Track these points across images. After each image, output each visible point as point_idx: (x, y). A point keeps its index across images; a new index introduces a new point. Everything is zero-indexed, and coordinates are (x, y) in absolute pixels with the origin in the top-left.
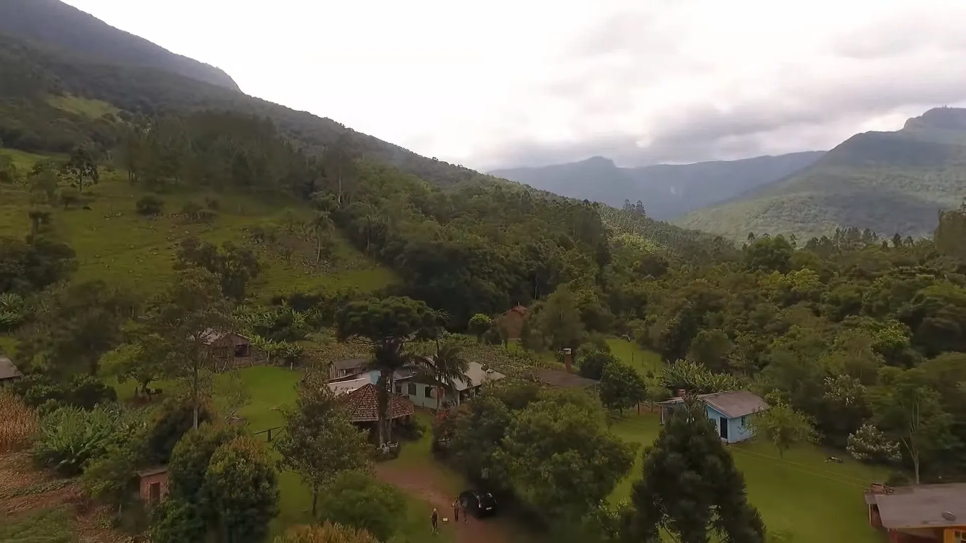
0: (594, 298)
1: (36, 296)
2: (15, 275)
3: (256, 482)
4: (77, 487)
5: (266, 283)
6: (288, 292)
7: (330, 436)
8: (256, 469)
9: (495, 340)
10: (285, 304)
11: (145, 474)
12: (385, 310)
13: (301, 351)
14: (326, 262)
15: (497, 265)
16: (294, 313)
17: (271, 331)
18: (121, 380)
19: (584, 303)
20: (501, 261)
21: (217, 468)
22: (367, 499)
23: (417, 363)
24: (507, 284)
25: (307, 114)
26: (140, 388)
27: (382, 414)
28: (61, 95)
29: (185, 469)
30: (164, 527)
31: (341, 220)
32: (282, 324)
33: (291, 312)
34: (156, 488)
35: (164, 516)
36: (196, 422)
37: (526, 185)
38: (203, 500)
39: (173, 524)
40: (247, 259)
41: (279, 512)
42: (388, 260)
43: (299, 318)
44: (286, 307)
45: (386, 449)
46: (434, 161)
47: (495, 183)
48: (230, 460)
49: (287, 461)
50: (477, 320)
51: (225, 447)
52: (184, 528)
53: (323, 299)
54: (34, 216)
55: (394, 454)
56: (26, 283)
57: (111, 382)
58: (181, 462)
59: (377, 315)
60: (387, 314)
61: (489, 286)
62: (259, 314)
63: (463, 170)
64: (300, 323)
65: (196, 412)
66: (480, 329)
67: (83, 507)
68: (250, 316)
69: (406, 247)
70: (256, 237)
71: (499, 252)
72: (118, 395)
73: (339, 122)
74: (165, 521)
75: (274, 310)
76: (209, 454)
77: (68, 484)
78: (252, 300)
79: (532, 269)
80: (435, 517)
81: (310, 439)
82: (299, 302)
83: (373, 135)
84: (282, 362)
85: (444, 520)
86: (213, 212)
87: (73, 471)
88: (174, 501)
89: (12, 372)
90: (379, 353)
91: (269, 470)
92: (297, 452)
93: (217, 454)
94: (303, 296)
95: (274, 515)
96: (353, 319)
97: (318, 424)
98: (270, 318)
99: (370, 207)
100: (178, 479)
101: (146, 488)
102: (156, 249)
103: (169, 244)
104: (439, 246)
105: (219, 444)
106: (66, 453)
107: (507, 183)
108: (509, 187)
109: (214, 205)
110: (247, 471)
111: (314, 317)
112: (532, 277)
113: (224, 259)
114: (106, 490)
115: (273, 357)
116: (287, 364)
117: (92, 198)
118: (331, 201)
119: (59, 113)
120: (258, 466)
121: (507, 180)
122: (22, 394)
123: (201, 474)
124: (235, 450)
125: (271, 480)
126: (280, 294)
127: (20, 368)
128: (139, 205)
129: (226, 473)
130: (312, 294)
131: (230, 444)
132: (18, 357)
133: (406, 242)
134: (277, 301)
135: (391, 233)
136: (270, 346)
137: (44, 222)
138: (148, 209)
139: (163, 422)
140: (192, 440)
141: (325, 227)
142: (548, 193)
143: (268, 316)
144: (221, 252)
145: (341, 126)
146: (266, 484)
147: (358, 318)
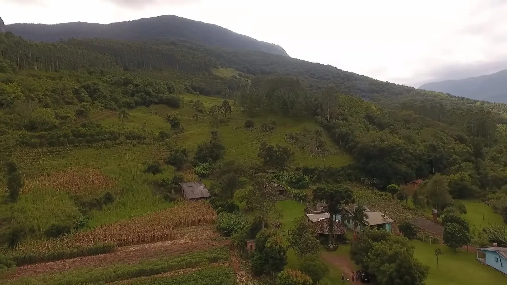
0: (467, 178)
1: (213, 165)
2: (207, 156)
3: (279, 252)
4: (229, 241)
5: (294, 160)
6: (302, 165)
7: (304, 240)
8: (279, 248)
9: (401, 198)
10: (301, 171)
11: (249, 241)
12: (331, 191)
13: (306, 195)
14: (320, 151)
15: (409, 156)
16: (304, 175)
17: (295, 183)
18: (241, 202)
19: (460, 181)
20: (411, 154)
21: (268, 245)
22: (314, 266)
23: (346, 213)
24: (413, 165)
25: (319, 64)
26: (246, 206)
27: (331, 232)
28: (217, 68)
29: (259, 243)
30: (253, 260)
31: (329, 129)
32: (300, 180)
33: (303, 175)
34: (251, 246)
35: (254, 257)
36: (263, 228)
37: (447, 94)
38: (264, 255)
39: (256, 260)
40: (286, 151)
41: (287, 263)
42: (349, 151)
43: (306, 178)
44: (301, 173)
45: (332, 247)
46: (387, 83)
47: (426, 94)
48: (272, 243)
49: (291, 246)
50: (391, 187)
51: (271, 238)
52: (259, 262)
53: (318, 170)
54: (212, 133)
55: (335, 249)
56: (210, 159)
57: (237, 203)
58: (258, 241)
59: (328, 194)
60: (332, 193)
61: (403, 168)
62: (290, 175)
63: (405, 88)
64: (307, 181)
65: (263, 223)
66: (394, 191)
67: (232, 248)
68: (287, 176)
69: (357, 146)
70: (290, 138)
71: (411, 148)
72: (240, 208)
73: (335, 66)
74: (254, 259)
75: (296, 173)
76: (266, 240)
77: (227, 239)
78: (288, 168)
79: (431, 158)
80: (343, 278)
81: (298, 240)
82: (307, 171)
83: (353, 72)
84: (298, 199)
85: (347, 279)
86: (273, 126)
87: (228, 235)
88: (256, 253)
89: (209, 195)
90: (330, 207)
91: (284, 249)
92: (293, 243)
93: (268, 240)
94: (309, 168)
95: (286, 264)
96: (318, 194)
97: (302, 235)
98: (294, 178)
99: (342, 123)
100: (257, 246)
101: (248, 246)
102: (251, 144)
103: (256, 142)
104: (374, 146)
105: (269, 237)
106: (225, 229)
107: (434, 94)
108: (435, 96)
109: (274, 123)
110: (276, 248)
111: (313, 178)
112: (430, 162)
113: (276, 151)
114: (238, 244)
115: (295, 196)
116: (300, 200)
117: (229, 120)
118: (324, 121)
119: (216, 78)
120: (280, 247)
121: (435, 92)
122: (212, 204)
123: (264, 246)
124: (273, 240)
125: (285, 253)
126: (299, 166)
127: (211, 194)
128: (246, 123)
129: (271, 247)
130: (313, 167)
131: (272, 238)
132: (210, 189)
133: (358, 144)
134: (298, 169)
135: (351, 138)
136: (294, 191)
137: (215, 135)
138: (249, 125)
139: (253, 224)
140: (261, 233)
141: (320, 135)
142: (463, 99)
143: (294, 176)
144: (276, 149)
145: (336, 68)
146: (282, 253)
147: (320, 194)
